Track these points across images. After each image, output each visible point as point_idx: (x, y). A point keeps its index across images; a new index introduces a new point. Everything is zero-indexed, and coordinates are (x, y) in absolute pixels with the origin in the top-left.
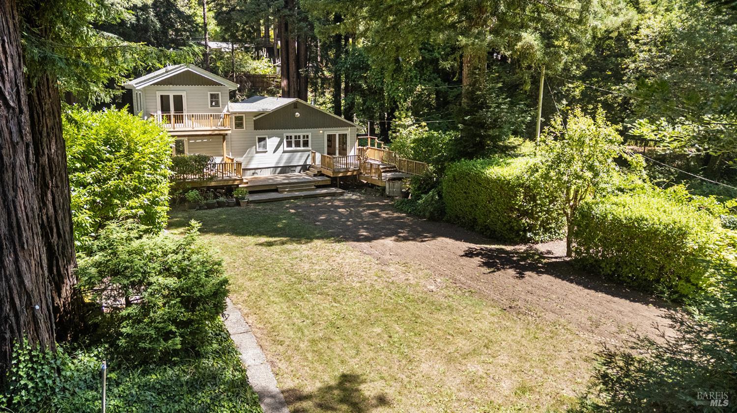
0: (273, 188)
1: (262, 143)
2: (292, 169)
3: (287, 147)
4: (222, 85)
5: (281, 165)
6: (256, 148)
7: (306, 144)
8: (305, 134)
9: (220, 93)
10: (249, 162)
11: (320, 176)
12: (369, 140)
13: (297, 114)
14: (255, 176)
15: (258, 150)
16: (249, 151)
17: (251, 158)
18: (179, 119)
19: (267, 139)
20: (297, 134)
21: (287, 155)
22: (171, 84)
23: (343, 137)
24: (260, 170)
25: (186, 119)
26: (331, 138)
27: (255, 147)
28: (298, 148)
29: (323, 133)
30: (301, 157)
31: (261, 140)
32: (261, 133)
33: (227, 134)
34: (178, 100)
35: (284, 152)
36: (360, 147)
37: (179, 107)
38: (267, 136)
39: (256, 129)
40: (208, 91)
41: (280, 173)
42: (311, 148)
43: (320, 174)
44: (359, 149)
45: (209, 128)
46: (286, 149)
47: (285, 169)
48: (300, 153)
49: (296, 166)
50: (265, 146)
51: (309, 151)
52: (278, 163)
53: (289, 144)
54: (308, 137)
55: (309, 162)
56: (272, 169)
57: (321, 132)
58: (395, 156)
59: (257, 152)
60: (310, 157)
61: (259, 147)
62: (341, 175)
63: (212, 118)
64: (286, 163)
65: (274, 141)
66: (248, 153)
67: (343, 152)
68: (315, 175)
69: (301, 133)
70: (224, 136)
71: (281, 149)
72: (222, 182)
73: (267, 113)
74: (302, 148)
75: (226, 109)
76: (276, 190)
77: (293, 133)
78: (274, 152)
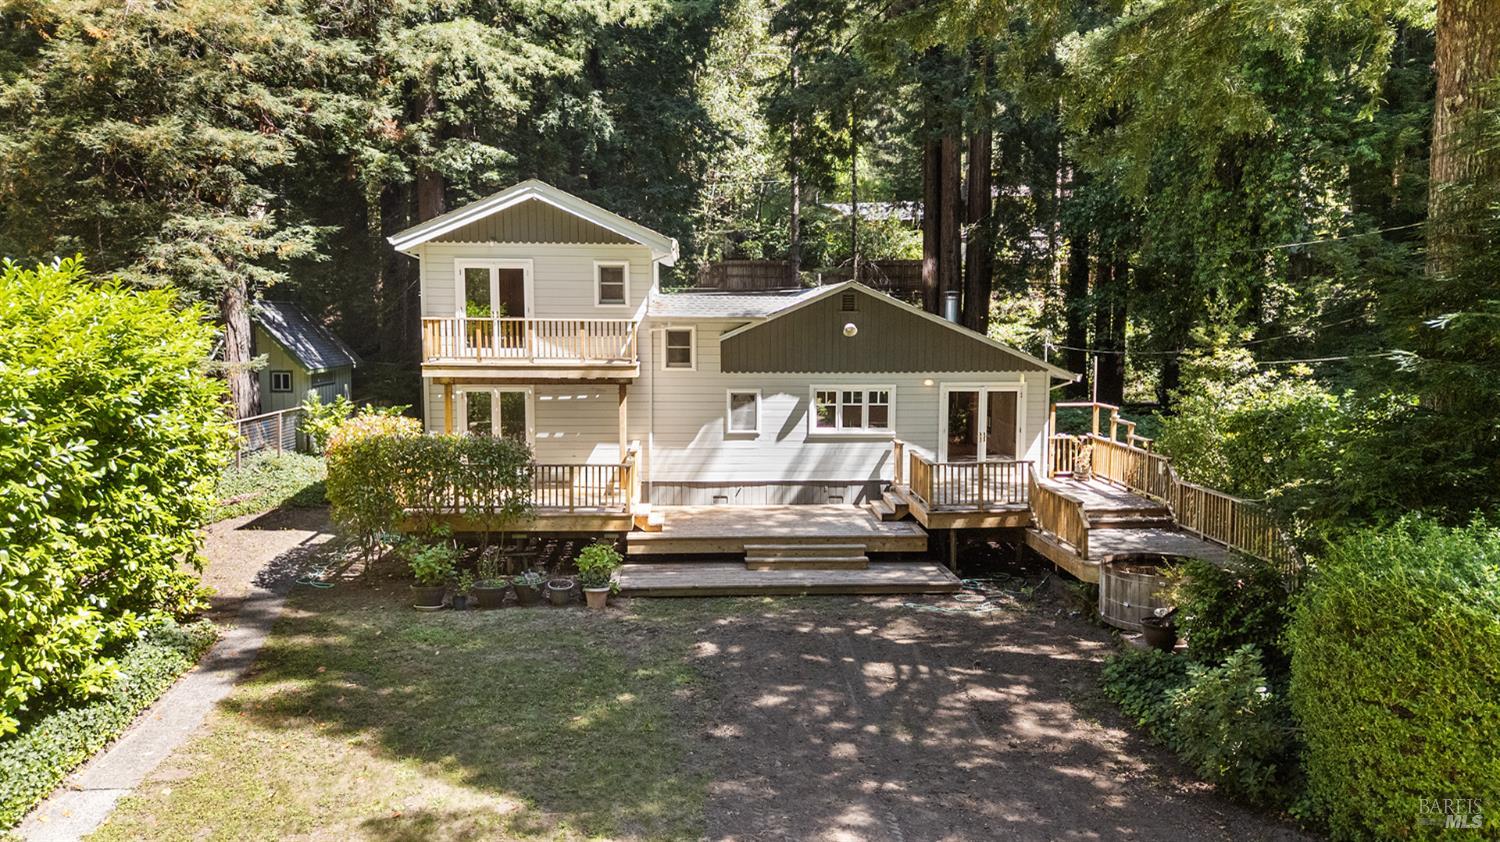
0: (733, 549)
1: (745, 410)
2: (839, 491)
3: (820, 424)
4: (632, 242)
5: (803, 478)
6: (725, 425)
7: (879, 418)
8: (879, 388)
9: (626, 265)
10: (703, 466)
11: (904, 519)
12: (1096, 414)
13: (849, 326)
14: (722, 505)
15: (730, 431)
16: (706, 433)
17: (712, 453)
19: (759, 399)
20: (853, 388)
21: (819, 449)
22: (494, 239)
23: (1002, 406)
24: (734, 490)
25: (531, 335)
26: (962, 404)
27: (721, 420)
28: (855, 431)
29: (937, 386)
30: (862, 459)
31: (739, 401)
32: (743, 382)
33: (630, 381)
34: (512, 282)
35: (811, 439)
36: (1063, 436)
37: (513, 302)
38: (757, 391)
39: (727, 366)
40: (592, 258)
41: (798, 501)
42: (894, 432)
43: (904, 515)
44: (1059, 444)
45: (577, 363)
46: (815, 430)
47: (812, 492)
48: (859, 445)
49: (845, 484)
50: (752, 421)
51: (888, 440)
52: (791, 470)
53: (828, 420)
54: (884, 397)
55: (887, 474)
56: (771, 488)
57: (929, 383)
59: (728, 437)
60: (891, 460)
61: (735, 421)
62: (959, 524)
63: (583, 333)
64: (815, 471)
65: (786, 403)
66: (703, 439)
67: (1004, 445)
68: (887, 518)
69: (864, 384)
70: (623, 387)
71: (800, 430)
72: (568, 522)
73: (755, 324)
74: (866, 430)
75: (642, 309)
76: (738, 558)
77: (841, 383)
78: (781, 436)
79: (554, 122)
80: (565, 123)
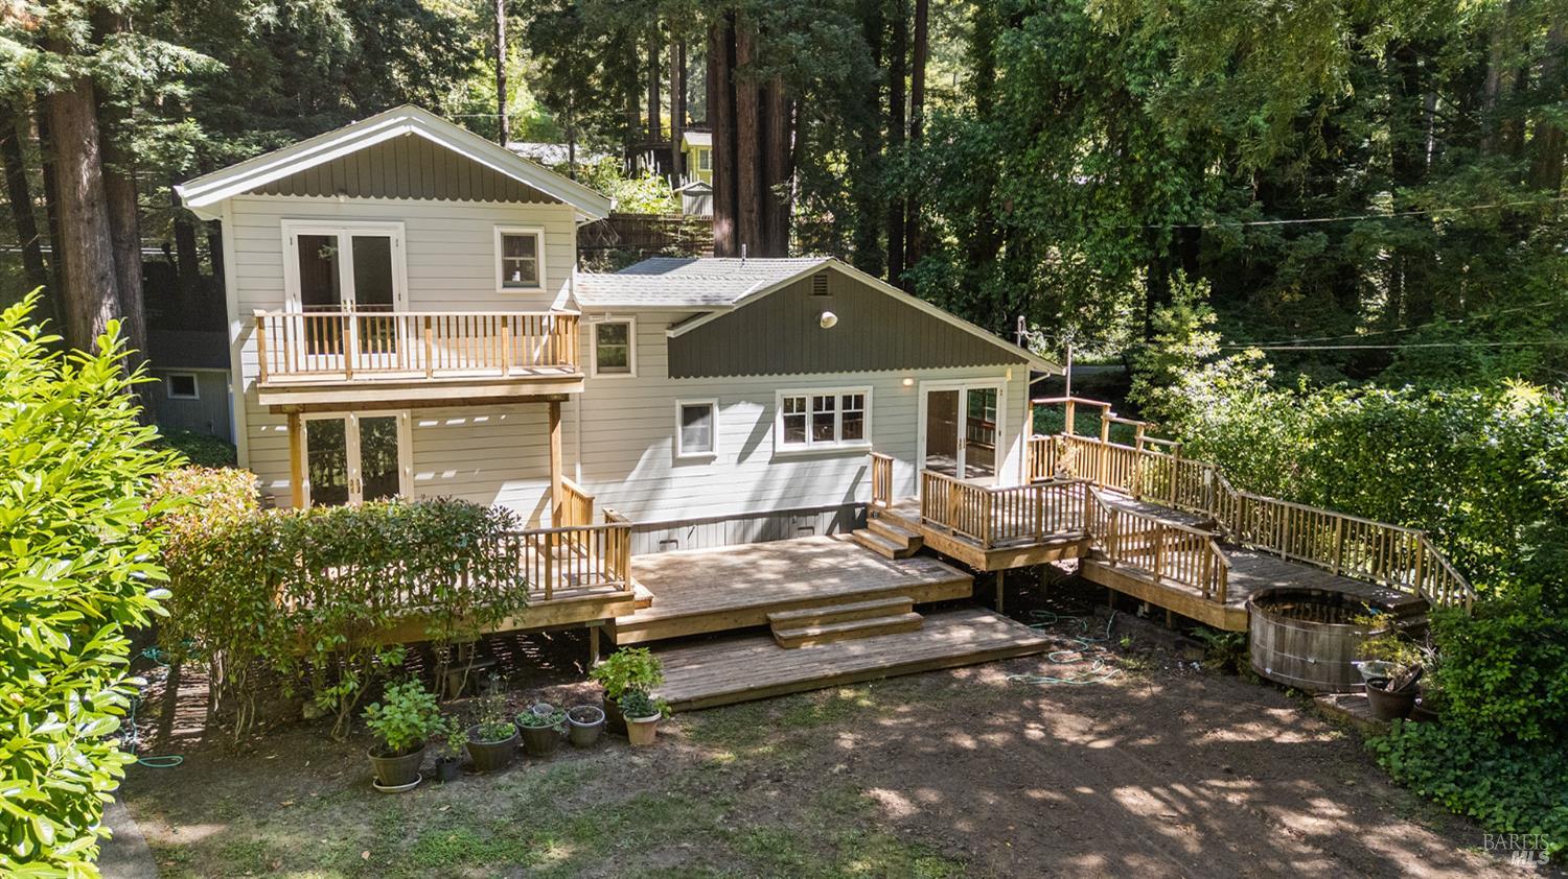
0: (754, 621)
1: (698, 426)
2: (810, 520)
3: (788, 439)
5: (768, 508)
6: (674, 447)
7: (853, 428)
8: (853, 391)
9: (540, 232)
10: (647, 502)
11: (916, 555)
12: (1070, 413)
13: (826, 315)
14: (673, 553)
15: (681, 455)
16: (650, 459)
17: (657, 486)
18: (379, 334)
19: (716, 410)
20: (824, 392)
21: (787, 469)
22: (345, 192)
23: (983, 401)
24: (685, 530)
26: (942, 404)
27: (669, 442)
28: (827, 445)
29: (916, 386)
30: (837, 475)
31: (694, 414)
32: (695, 390)
33: (566, 397)
34: (374, 256)
35: (777, 459)
36: (1041, 437)
37: (376, 288)
38: (714, 401)
39: (675, 372)
40: (494, 221)
41: (764, 537)
42: (870, 444)
43: (920, 550)
44: (1036, 446)
45: (493, 373)
46: (783, 447)
47: (780, 524)
48: (833, 462)
49: (815, 512)
50: (707, 440)
51: (862, 453)
52: (754, 500)
53: (794, 427)
54: (859, 400)
55: (863, 495)
56: (731, 524)
57: (908, 382)
58: (1215, 481)
59: (678, 462)
60: (868, 477)
61: (687, 442)
63: (507, 331)
64: (782, 498)
65: (747, 415)
66: (646, 467)
67: (982, 455)
68: (900, 555)
69: (837, 386)
70: (555, 404)
71: (764, 450)
73: (719, 314)
74: (839, 444)
75: (564, 295)
76: (762, 631)
77: (808, 387)
78: (742, 457)
79: (272, 20)
80: (285, 22)
